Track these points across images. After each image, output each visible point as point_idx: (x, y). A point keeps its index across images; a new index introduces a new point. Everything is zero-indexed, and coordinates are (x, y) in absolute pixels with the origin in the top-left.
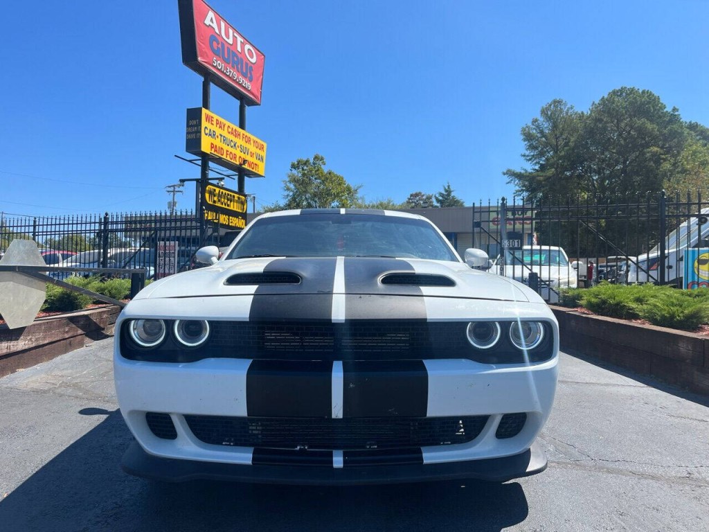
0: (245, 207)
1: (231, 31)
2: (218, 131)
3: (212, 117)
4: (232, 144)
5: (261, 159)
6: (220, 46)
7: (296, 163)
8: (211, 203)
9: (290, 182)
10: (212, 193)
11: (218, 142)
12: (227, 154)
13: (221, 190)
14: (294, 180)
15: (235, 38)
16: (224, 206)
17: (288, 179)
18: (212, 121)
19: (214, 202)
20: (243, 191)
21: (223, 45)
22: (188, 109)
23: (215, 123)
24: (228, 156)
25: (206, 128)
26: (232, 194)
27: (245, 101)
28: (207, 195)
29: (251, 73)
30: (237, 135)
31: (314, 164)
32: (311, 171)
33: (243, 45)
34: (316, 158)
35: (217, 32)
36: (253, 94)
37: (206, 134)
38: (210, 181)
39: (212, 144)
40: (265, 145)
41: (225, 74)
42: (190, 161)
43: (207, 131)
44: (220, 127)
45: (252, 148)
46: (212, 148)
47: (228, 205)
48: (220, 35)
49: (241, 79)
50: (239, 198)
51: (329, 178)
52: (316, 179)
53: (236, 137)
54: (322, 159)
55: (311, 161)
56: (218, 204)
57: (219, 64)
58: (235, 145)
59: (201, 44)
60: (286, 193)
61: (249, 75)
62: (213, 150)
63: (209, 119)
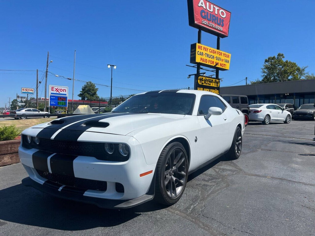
0: (219, 84)
1: (212, 6)
2: (204, 52)
3: (201, 46)
4: (212, 57)
5: (227, 61)
6: (206, 14)
7: (268, 59)
8: (201, 84)
9: (265, 69)
10: (201, 80)
11: (204, 57)
12: (209, 62)
13: (206, 78)
14: (267, 68)
15: (214, 8)
16: (207, 85)
17: (264, 68)
18: (201, 48)
19: (203, 83)
20: (218, 77)
21: (207, 13)
22: (191, 45)
23: (203, 49)
24: (210, 63)
25: (198, 51)
26: (212, 79)
27: (219, 36)
28: (199, 81)
29: (222, 23)
30: (215, 52)
31: (278, 58)
32: (275, 62)
33: (218, 10)
34: (279, 55)
35: (205, 7)
36: (223, 32)
37: (198, 54)
38: (200, 75)
39: (201, 58)
40: (230, 55)
41: (208, 26)
42: (193, 67)
43: (199, 53)
44: (206, 50)
45: (223, 57)
46: (201, 60)
47: (210, 84)
48: (206, 9)
49: (217, 27)
50: (215, 81)
51: (286, 64)
52: (278, 66)
53: (214, 53)
54: (282, 55)
55: (276, 57)
56: (205, 84)
57: (205, 22)
58: (213, 57)
59: (196, 15)
60: (263, 74)
61: (221, 24)
62: (202, 61)
63: (199, 47)
